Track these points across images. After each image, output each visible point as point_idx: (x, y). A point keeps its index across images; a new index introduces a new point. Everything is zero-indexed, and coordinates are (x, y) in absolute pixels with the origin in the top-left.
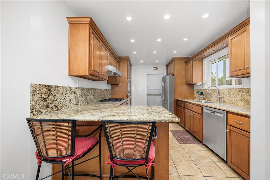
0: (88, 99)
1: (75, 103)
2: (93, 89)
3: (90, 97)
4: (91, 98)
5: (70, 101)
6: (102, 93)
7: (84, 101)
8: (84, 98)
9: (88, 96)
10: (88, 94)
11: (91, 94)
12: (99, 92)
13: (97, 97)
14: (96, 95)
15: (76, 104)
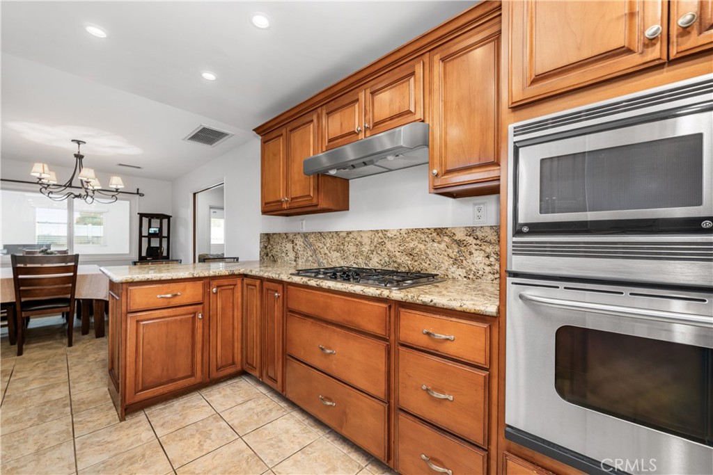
0: (319, 256)
1: (293, 258)
2: (337, 232)
3: (327, 252)
4: (329, 254)
5: (287, 254)
6: (389, 245)
7: (310, 258)
8: (310, 253)
9: (321, 250)
10: (321, 245)
11: (328, 245)
12: (366, 241)
13: (356, 257)
14: (352, 249)
15: (295, 261)
